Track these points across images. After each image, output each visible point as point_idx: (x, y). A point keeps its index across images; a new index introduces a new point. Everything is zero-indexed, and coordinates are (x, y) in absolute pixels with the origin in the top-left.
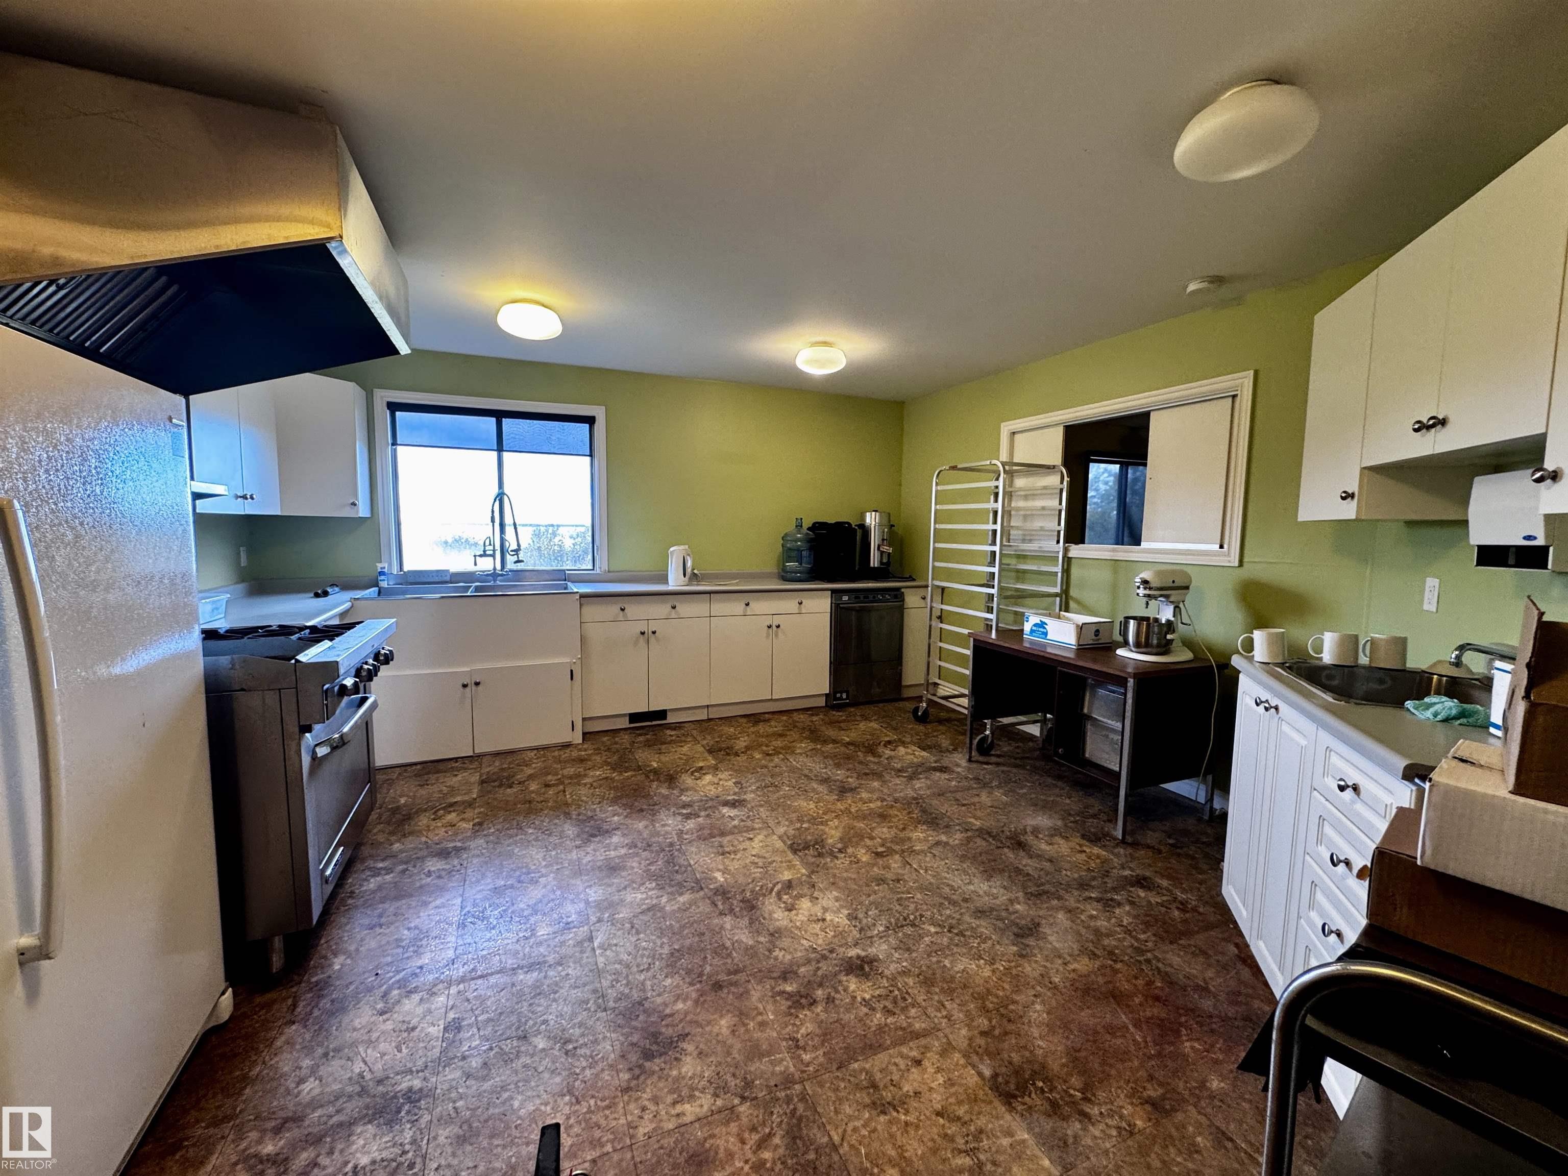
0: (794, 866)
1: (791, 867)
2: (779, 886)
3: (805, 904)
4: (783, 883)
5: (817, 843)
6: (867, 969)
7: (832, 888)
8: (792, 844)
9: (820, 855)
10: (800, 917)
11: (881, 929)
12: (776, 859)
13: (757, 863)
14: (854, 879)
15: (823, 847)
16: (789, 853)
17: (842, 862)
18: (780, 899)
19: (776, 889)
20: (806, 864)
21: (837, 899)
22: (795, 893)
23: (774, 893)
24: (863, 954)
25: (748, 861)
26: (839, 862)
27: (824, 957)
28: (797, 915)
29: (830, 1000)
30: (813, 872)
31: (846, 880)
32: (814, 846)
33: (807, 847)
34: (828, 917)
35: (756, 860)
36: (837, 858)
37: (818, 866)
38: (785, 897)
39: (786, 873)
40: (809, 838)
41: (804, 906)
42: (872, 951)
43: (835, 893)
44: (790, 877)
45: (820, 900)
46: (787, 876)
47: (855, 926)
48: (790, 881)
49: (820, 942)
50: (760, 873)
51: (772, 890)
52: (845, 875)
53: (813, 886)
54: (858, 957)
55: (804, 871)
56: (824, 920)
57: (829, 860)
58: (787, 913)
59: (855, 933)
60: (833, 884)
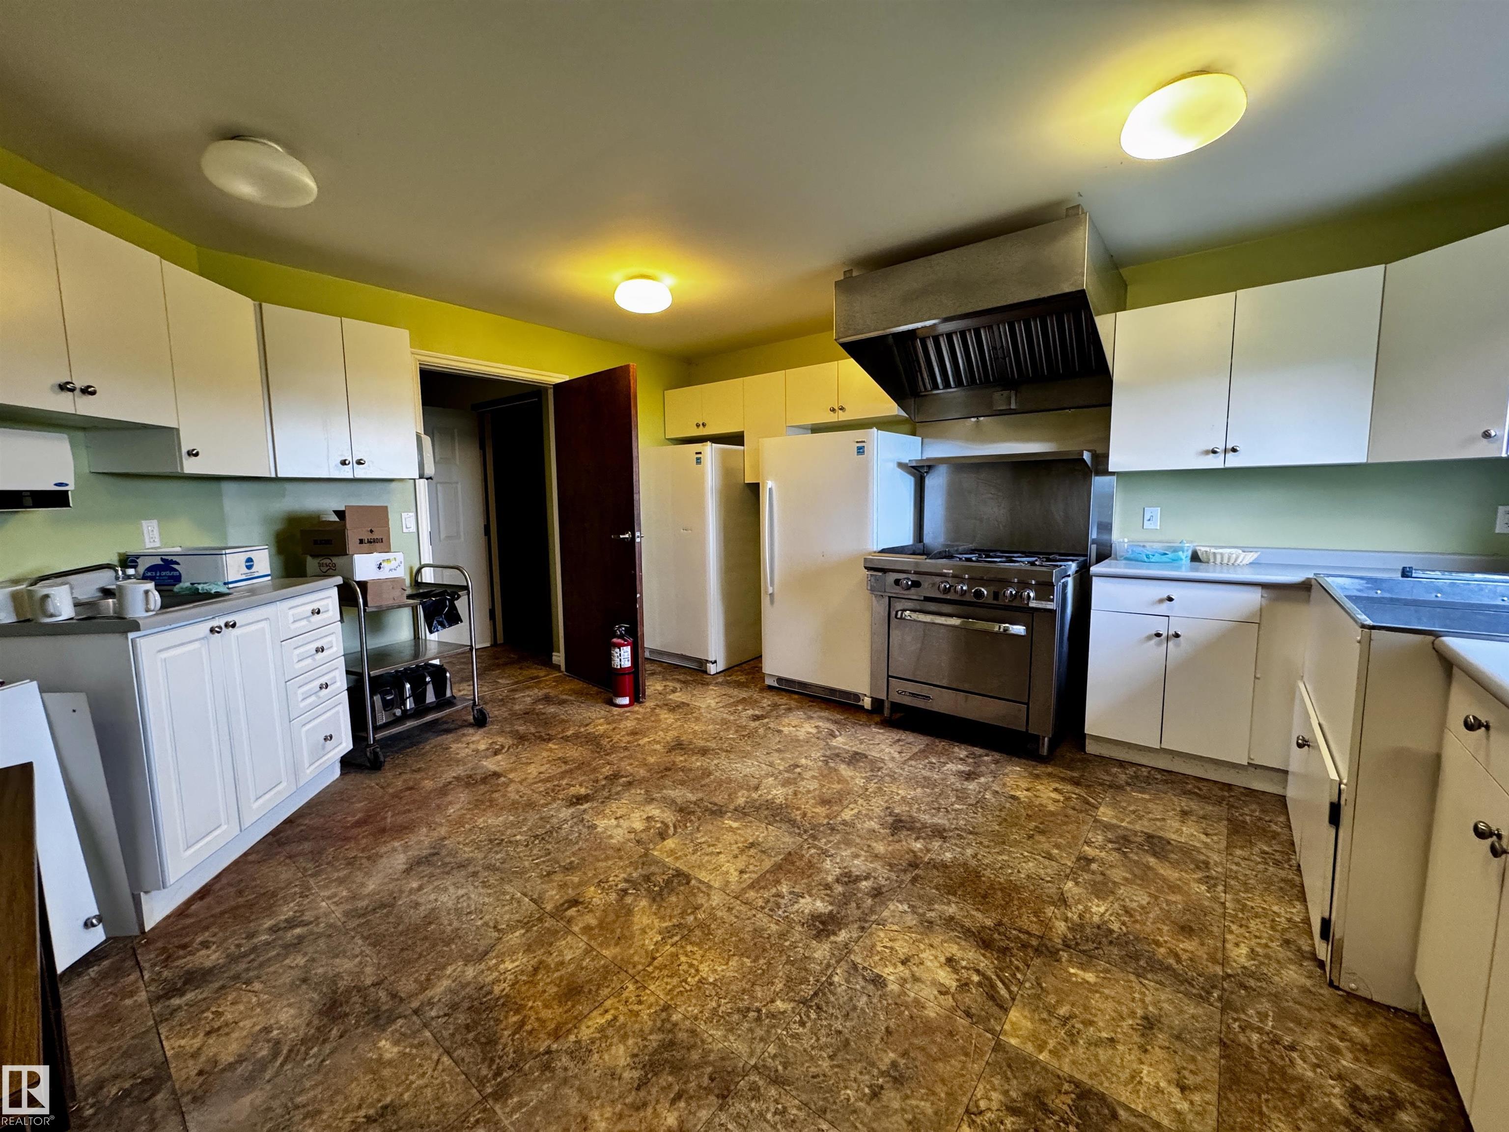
0: (668, 857)
1: (672, 852)
2: (671, 831)
3: (639, 825)
4: (668, 837)
5: (660, 893)
6: (574, 800)
7: (618, 846)
8: (688, 883)
9: (647, 878)
10: (638, 815)
11: (565, 826)
12: (694, 857)
13: (709, 846)
14: (599, 861)
15: (648, 890)
16: (685, 869)
17: (618, 876)
18: (662, 822)
19: (672, 829)
20: (656, 862)
21: (611, 837)
22: (652, 831)
23: (671, 825)
24: (578, 807)
25: (720, 845)
26: (622, 876)
27: (607, 798)
28: (641, 816)
29: (597, 781)
30: (646, 855)
31: (607, 858)
32: (661, 889)
33: (668, 882)
34: (613, 822)
35: (711, 849)
36: (626, 881)
37: (643, 864)
38: (658, 825)
39: (673, 846)
40: (673, 899)
41: (638, 823)
42: (572, 810)
43: (614, 841)
44: (665, 843)
45: (626, 832)
46: (670, 843)
47: (588, 821)
48: (664, 839)
49: (614, 805)
50: (697, 838)
51: (675, 827)
52: (610, 863)
53: (638, 842)
54: (582, 804)
55: (656, 853)
56: (616, 818)
57: (634, 875)
58: (650, 815)
59: (586, 817)
60: (619, 850)
